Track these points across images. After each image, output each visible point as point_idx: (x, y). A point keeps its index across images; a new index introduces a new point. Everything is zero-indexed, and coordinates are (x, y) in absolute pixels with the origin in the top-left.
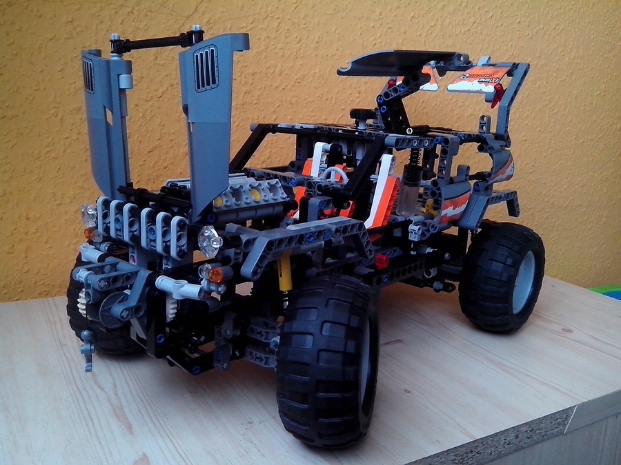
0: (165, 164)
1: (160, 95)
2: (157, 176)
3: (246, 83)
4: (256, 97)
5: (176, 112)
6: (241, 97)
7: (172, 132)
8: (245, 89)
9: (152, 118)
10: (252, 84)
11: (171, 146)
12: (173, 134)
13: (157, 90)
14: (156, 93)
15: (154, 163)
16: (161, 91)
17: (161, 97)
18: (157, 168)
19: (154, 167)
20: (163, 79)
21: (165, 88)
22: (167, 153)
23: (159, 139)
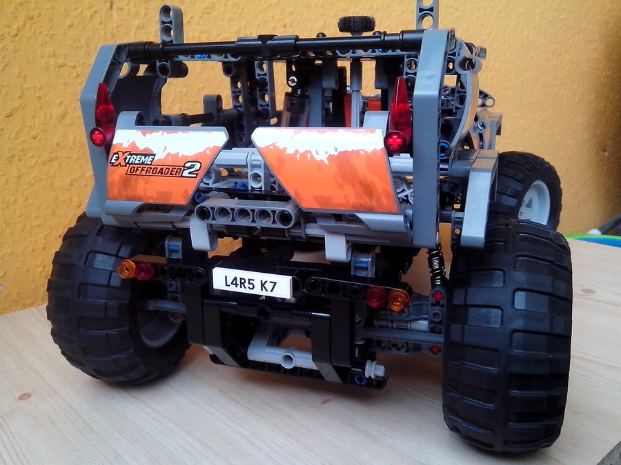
0: (34, 133)
1: (15, 32)
2: (23, 150)
3: (137, 14)
4: (153, 34)
5: (42, 57)
6: (133, 34)
7: (38, 86)
8: (136, 22)
9: (6, 66)
10: (145, 15)
11: (38, 106)
12: (41, 88)
13: (8, 26)
14: (7, 30)
15: (18, 132)
16: (15, 27)
17: (17, 35)
18: (22, 139)
19: (17, 137)
20: (17, 9)
21: (21, 23)
22: (34, 117)
23: (20, 98)
